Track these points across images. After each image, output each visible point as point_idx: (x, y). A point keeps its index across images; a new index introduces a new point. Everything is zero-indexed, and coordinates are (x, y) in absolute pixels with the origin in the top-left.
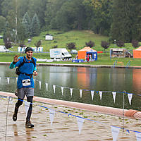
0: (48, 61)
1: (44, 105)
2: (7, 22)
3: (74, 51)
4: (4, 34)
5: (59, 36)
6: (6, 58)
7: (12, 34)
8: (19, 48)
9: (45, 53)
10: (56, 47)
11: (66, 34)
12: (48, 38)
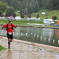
0: (43, 25)
1: (39, 47)
2: (22, 4)
3: (56, 20)
4: (21, 11)
5: (48, 13)
6: (21, 23)
7: (25, 11)
8: (28, 18)
9: (41, 21)
10: (47, 18)
11: (53, 12)
12: (43, 13)
